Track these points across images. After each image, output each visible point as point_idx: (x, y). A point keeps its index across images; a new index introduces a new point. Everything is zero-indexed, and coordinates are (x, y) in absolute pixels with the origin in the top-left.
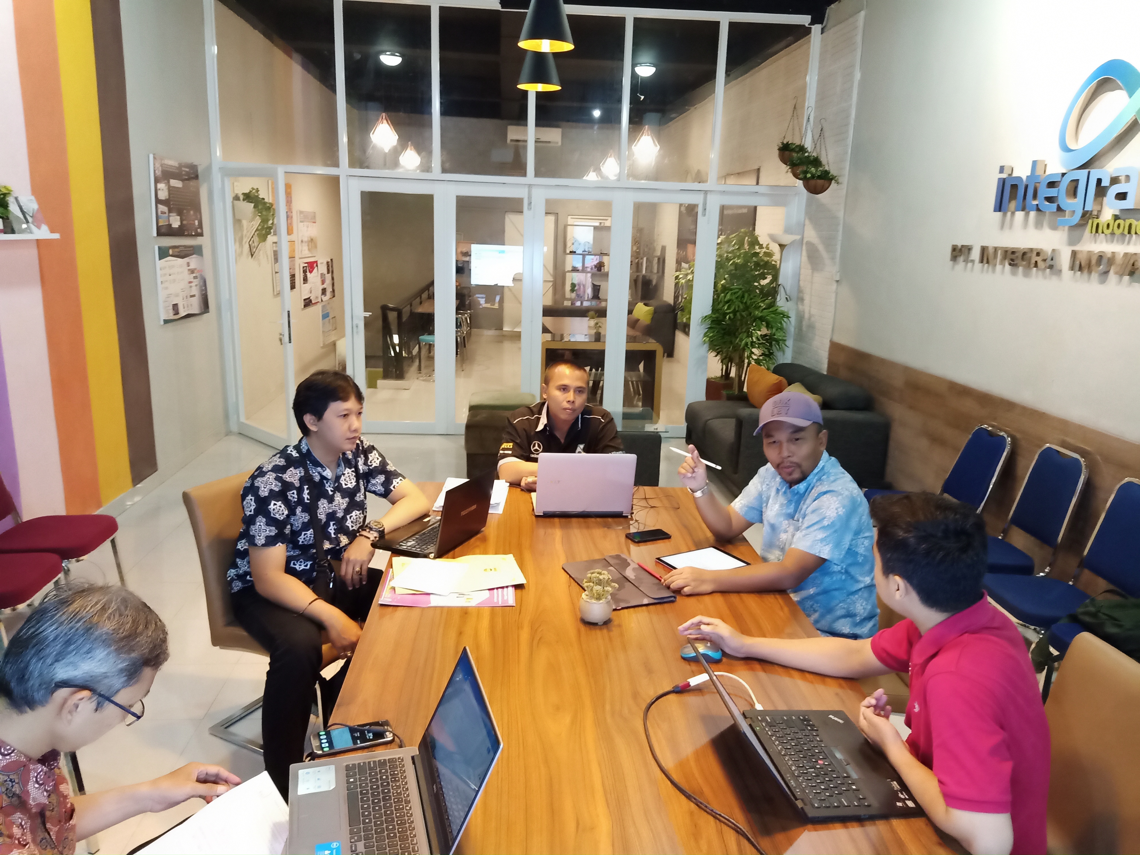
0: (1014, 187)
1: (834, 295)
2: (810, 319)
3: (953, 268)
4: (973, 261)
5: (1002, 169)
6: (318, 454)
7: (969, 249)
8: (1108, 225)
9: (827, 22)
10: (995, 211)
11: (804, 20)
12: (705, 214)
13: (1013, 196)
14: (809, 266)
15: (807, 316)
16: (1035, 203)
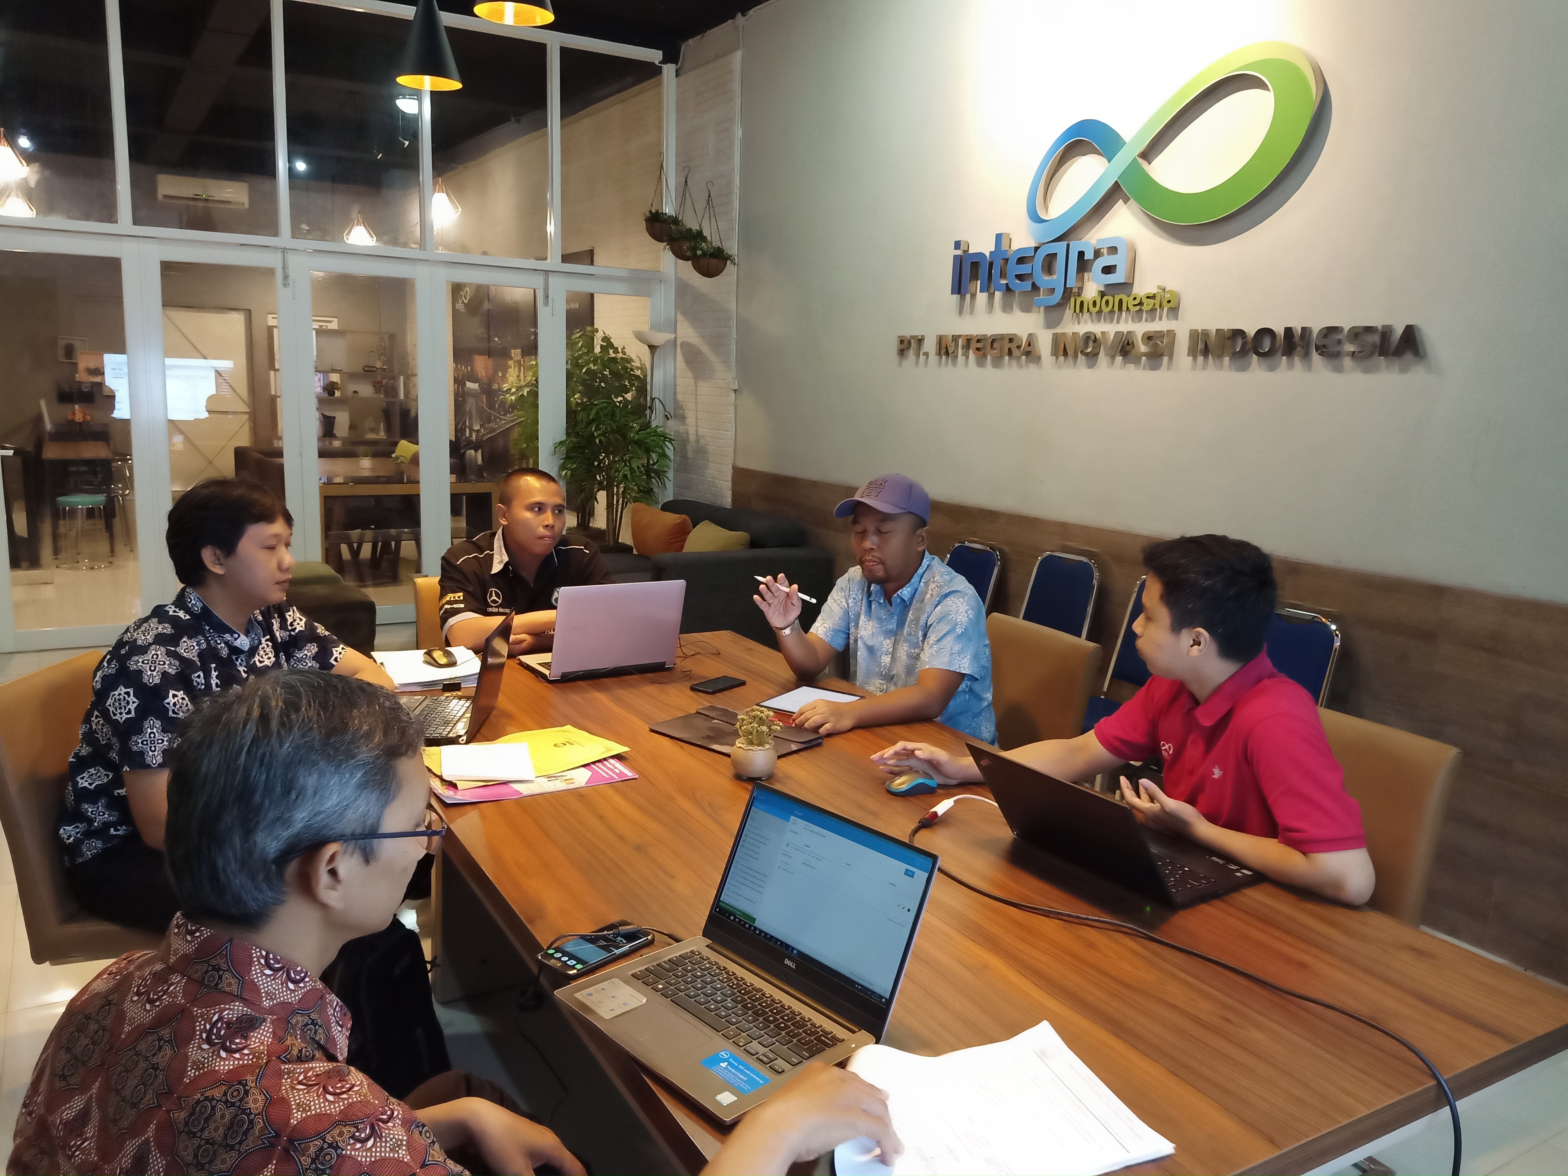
0: (975, 265)
1: (732, 409)
2: (697, 441)
3: (900, 364)
4: (926, 354)
5: (957, 245)
6: (222, 613)
7: (920, 341)
8: (1094, 303)
9: (682, 63)
10: (952, 293)
11: (654, 55)
12: (548, 303)
13: (974, 277)
14: (690, 374)
15: (692, 438)
16: (1004, 282)
